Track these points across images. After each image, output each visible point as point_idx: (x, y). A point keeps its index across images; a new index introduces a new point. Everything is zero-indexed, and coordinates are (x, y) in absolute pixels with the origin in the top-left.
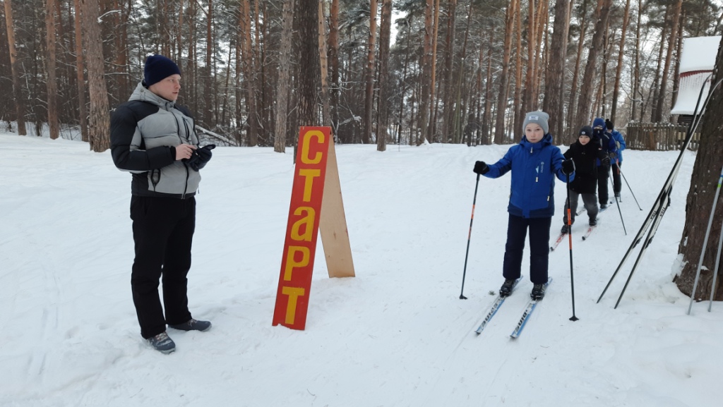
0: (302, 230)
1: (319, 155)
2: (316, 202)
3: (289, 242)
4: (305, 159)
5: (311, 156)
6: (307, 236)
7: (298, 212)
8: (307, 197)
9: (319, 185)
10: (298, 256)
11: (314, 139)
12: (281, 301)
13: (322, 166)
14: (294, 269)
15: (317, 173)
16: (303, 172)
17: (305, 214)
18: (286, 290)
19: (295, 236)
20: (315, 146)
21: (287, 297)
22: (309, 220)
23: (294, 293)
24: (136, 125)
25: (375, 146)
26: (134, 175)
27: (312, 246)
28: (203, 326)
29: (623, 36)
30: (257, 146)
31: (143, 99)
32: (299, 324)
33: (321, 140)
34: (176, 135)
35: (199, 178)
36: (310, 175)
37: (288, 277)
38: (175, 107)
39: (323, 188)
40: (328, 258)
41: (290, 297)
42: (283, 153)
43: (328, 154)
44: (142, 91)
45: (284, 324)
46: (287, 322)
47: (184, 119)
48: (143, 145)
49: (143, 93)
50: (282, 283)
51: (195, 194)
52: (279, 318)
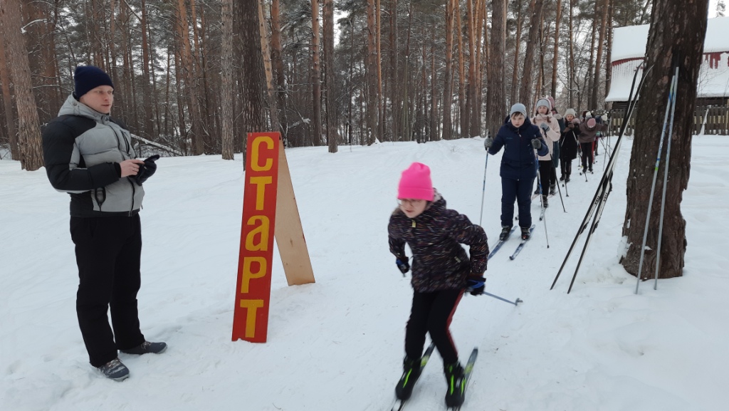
0: (257, 239)
1: (269, 162)
2: (270, 210)
3: (244, 253)
4: (255, 166)
5: (262, 163)
6: (263, 246)
7: (252, 221)
8: (260, 205)
9: (271, 192)
10: (255, 267)
11: (263, 145)
12: (240, 315)
13: (273, 172)
14: (251, 280)
15: (269, 180)
16: (253, 180)
17: (258, 223)
18: (244, 303)
19: (250, 246)
20: (264, 153)
21: (246, 310)
22: (264, 229)
23: (252, 305)
24: (74, 141)
25: (326, 148)
26: (72, 195)
27: (268, 255)
28: (158, 348)
29: (557, 29)
30: (203, 154)
31: (77, 113)
32: (260, 336)
33: (271, 145)
34: (117, 149)
35: (143, 193)
36: (261, 183)
37: (245, 289)
38: (111, 121)
39: (276, 195)
40: (286, 265)
41: (248, 310)
42: (231, 161)
43: (279, 160)
44: (75, 105)
45: (244, 338)
46: (247, 336)
47: (122, 132)
48: (82, 163)
49: (76, 107)
50: (240, 296)
51: (138, 210)
52: (238, 333)
